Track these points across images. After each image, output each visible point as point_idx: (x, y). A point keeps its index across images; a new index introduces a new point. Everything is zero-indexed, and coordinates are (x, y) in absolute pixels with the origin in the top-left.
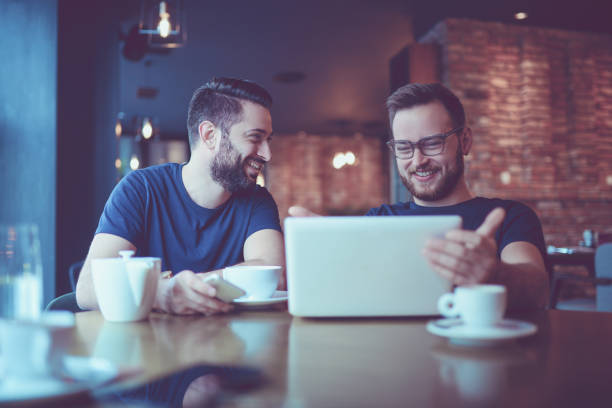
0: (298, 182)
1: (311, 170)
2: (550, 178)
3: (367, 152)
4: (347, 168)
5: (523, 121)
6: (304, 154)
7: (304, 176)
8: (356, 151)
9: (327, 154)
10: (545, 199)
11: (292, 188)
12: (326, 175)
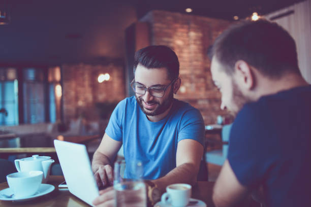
0: (79, 89)
1: (87, 83)
2: (203, 89)
3: (116, 73)
4: (105, 82)
5: (191, 61)
6: (83, 74)
7: (83, 86)
8: (110, 73)
9: (95, 75)
10: (201, 99)
11: (77, 93)
12: (95, 86)
